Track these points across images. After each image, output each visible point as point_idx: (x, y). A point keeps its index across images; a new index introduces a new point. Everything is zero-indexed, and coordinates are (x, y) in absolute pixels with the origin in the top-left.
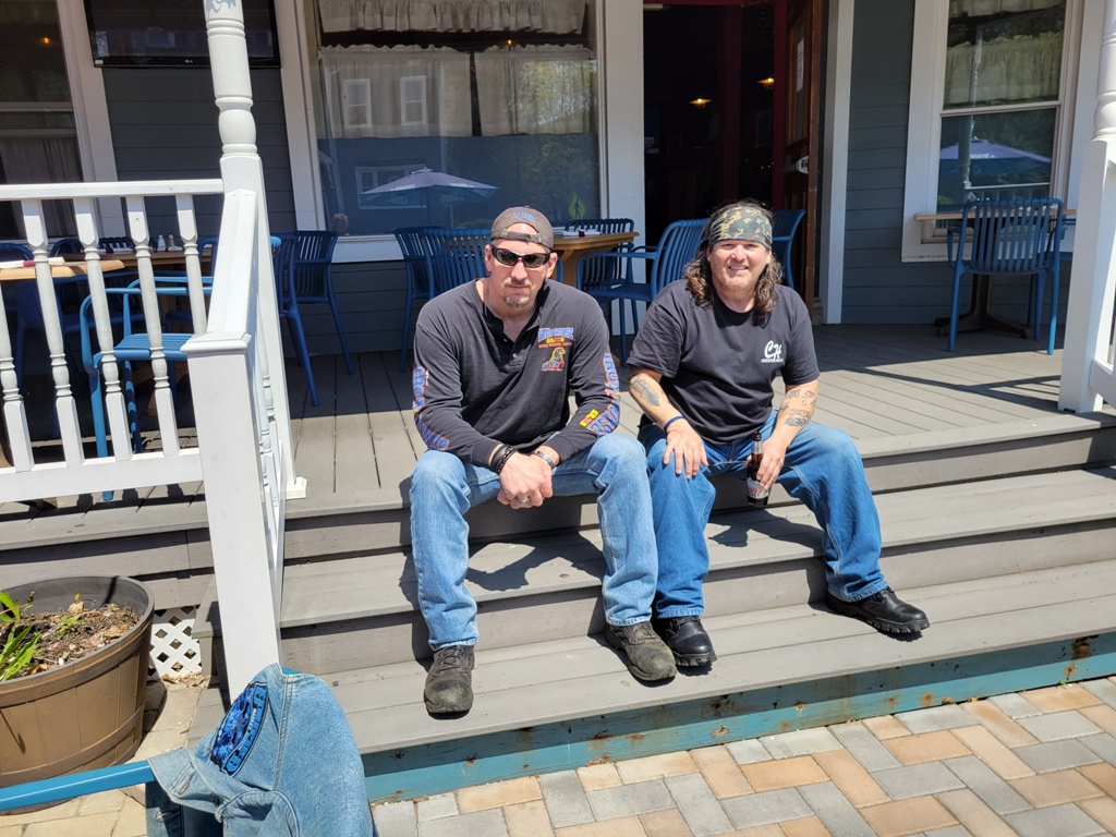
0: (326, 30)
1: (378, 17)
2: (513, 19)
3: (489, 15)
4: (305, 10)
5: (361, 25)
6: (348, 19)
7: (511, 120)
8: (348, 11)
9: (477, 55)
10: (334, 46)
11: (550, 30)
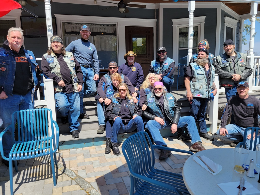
0: (66, 31)
1: (76, 29)
2: (102, 30)
3: (97, 30)
4: (62, 28)
5: (73, 31)
6: (71, 29)
7: (101, 48)
8: (71, 28)
9: (95, 37)
10: (68, 34)
11: (108, 32)
